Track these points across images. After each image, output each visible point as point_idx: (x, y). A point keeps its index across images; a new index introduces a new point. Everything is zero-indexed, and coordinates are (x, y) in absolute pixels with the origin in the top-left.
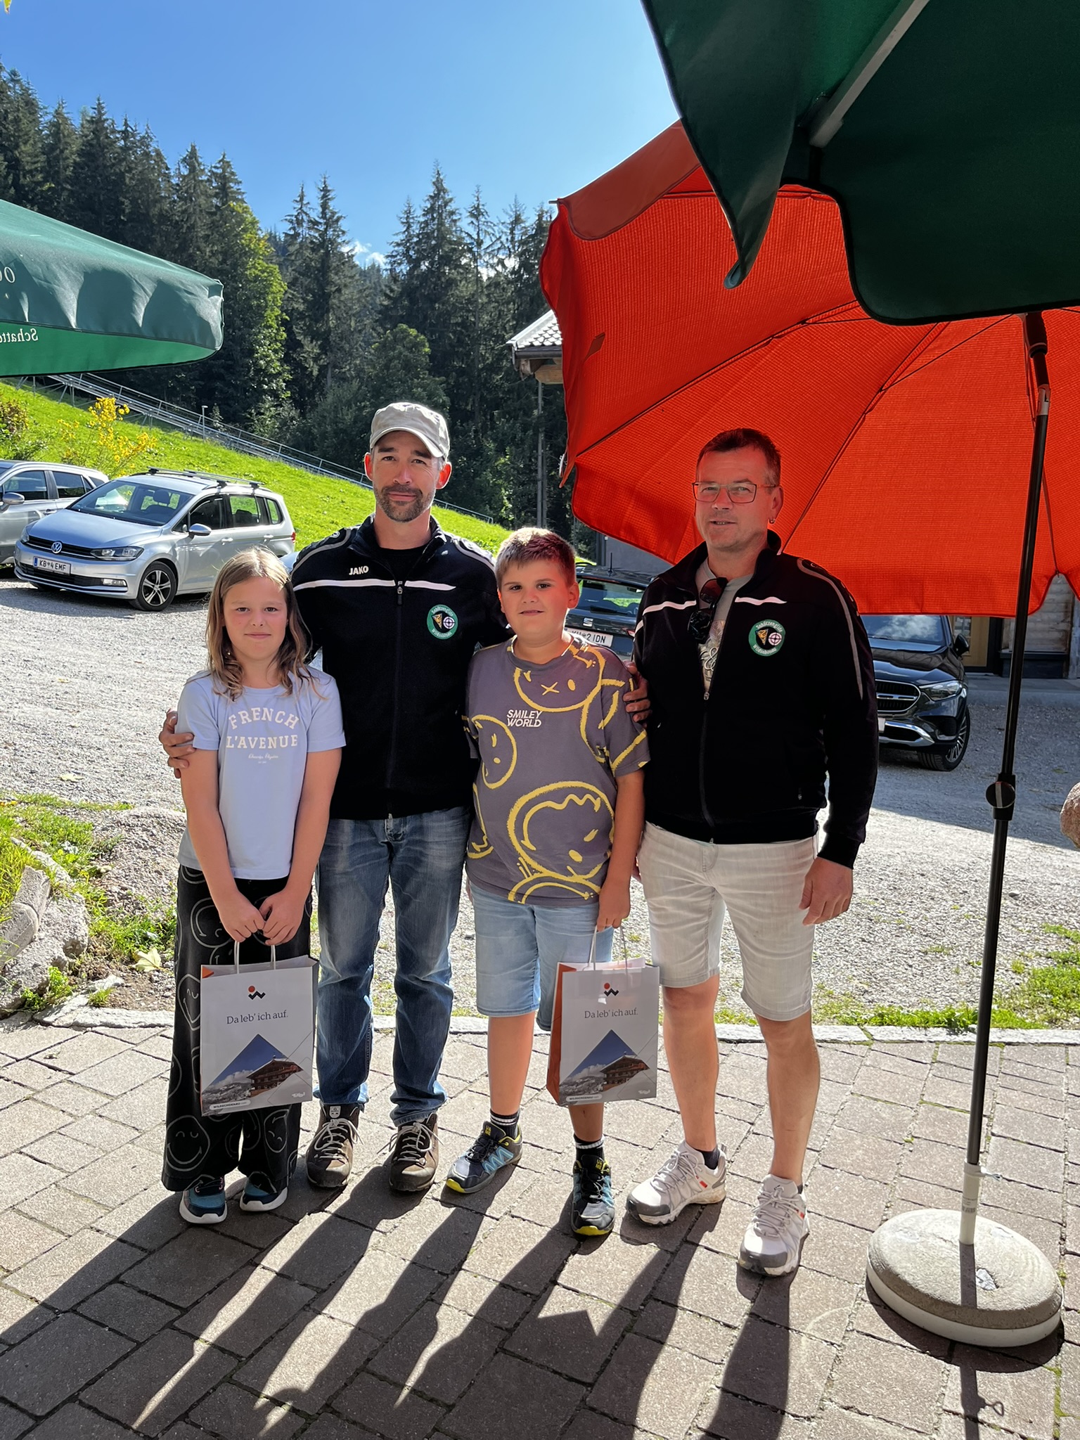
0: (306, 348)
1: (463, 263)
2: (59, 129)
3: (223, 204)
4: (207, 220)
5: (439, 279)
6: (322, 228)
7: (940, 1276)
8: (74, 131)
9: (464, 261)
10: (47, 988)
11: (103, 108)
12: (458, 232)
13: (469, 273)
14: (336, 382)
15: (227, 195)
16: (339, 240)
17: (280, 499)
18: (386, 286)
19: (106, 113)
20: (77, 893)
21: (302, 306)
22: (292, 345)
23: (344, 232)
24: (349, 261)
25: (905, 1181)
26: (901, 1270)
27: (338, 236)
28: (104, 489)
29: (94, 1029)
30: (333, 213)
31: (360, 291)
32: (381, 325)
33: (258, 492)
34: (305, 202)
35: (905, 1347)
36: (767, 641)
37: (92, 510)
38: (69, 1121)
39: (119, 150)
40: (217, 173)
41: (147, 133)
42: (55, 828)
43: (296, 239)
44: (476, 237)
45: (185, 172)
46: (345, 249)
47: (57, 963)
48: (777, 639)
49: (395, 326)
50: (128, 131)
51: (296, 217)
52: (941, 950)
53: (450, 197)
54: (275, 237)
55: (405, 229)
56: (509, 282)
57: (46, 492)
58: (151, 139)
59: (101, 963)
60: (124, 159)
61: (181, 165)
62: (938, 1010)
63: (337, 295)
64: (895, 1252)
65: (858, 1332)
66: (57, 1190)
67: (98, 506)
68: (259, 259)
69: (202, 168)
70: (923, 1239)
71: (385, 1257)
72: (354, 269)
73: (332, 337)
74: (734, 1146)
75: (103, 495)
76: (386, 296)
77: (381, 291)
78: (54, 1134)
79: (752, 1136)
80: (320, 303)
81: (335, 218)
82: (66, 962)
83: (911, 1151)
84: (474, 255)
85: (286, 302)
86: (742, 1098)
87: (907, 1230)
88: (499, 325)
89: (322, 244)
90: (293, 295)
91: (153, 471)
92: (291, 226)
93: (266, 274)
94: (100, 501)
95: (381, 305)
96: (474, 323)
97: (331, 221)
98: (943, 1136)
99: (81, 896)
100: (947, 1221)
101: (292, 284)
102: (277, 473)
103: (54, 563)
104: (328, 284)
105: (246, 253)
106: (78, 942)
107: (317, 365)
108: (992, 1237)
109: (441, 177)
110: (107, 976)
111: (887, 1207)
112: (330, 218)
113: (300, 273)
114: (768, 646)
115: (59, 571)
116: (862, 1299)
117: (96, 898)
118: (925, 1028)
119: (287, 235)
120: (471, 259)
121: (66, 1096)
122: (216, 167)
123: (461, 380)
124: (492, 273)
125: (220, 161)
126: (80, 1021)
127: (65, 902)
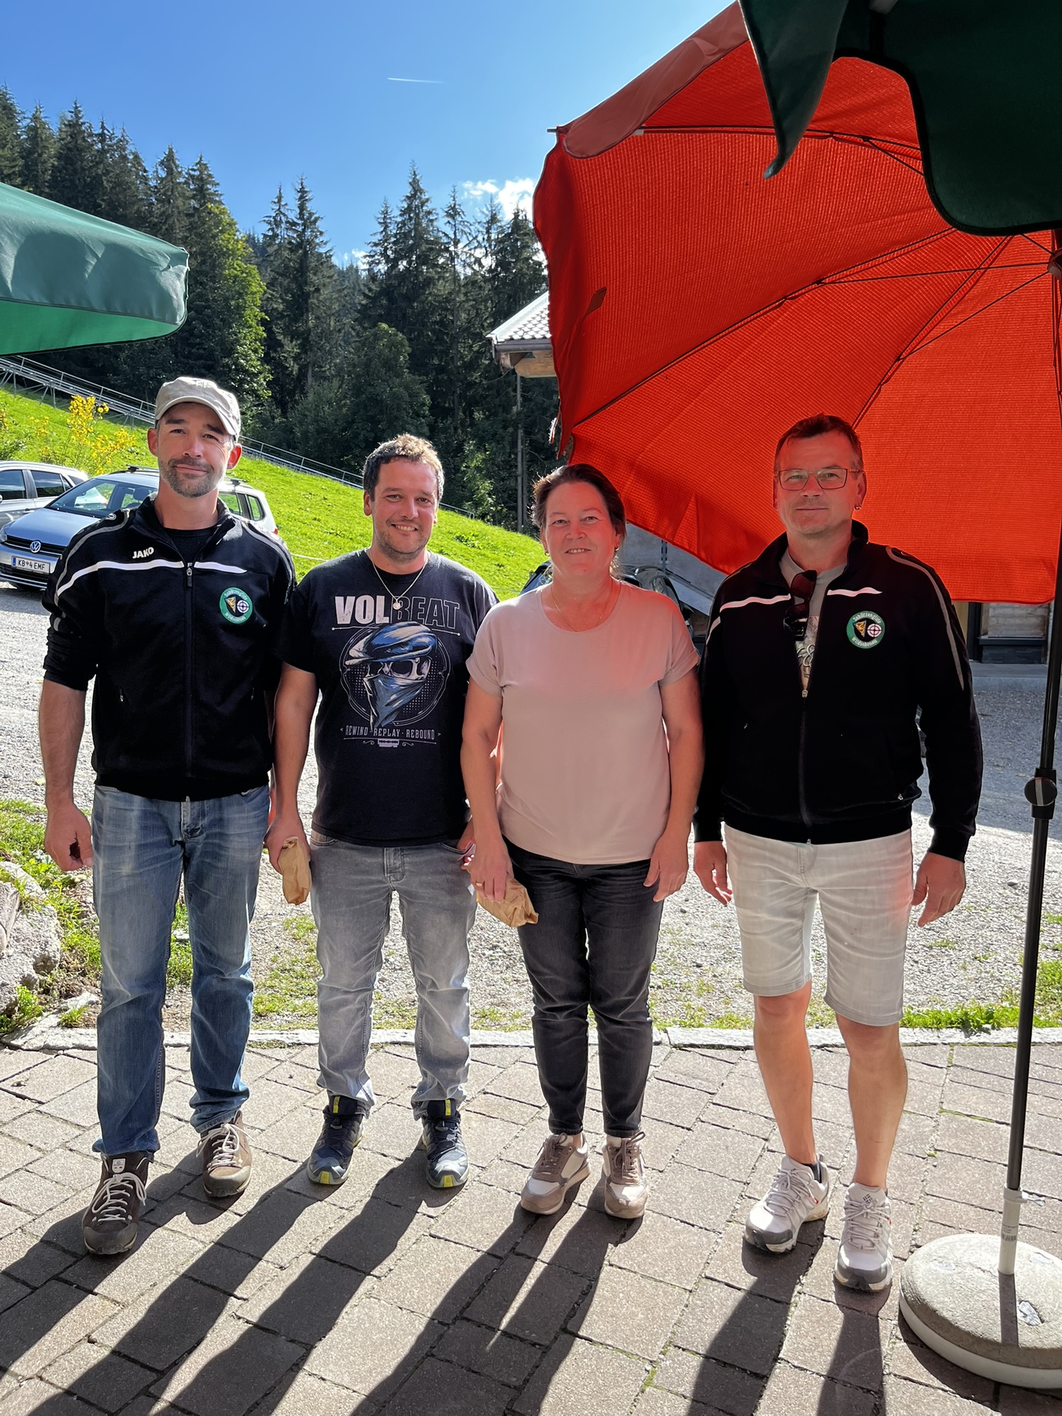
0: (287, 348)
1: (440, 263)
2: (37, 133)
3: (201, 206)
4: (186, 221)
5: (416, 277)
6: (300, 229)
7: (980, 1311)
8: (51, 136)
9: (441, 261)
10: (16, 1009)
11: (80, 111)
12: (436, 232)
13: (447, 272)
14: (316, 381)
15: (204, 197)
16: (317, 241)
17: (262, 496)
18: (364, 285)
19: (83, 116)
20: (49, 906)
21: (281, 306)
22: (271, 344)
23: (321, 233)
24: (328, 261)
25: (932, 1200)
26: (939, 1306)
27: (316, 237)
28: (83, 489)
29: (66, 1052)
30: (311, 214)
31: (340, 291)
32: (360, 324)
33: (239, 489)
34: (283, 203)
35: (946, 1391)
36: (866, 633)
37: (71, 509)
38: (37, 1157)
39: (96, 153)
40: (194, 176)
41: (123, 136)
42: (27, 836)
43: (275, 241)
44: (453, 237)
45: (163, 174)
46: (322, 250)
47: (27, 982)
48: (877, 630)
49: (375, 325)
50: (105, 134)
51: (274, 218)
52: (945, 945)
53: (427, 197)
54: (254, 238)
55: (382, 229)
56: (485, 279)
57: (25, 491)
58: (127, 141)
59: (74, 981)
60: (101, 162)
61: (159, 168)
62: (949, 1010)
63: (316, 295)
64: (931, 1285)
65: (895, 1375)
66: (23, 1236)
67: (78, 505)
68: (238, 259)
69: (180, 170)
70: (960, 1269)
71: (380, 1306)
72: (332, 270)
73: (312, 337)
74: (750, 1166)
75: (82, 493)
76: (365, 296)
77: (360, 290)
78: (21, 1171)
79: (767, 1154)
80: (299, 303)
81: (313, 219)
82: (36, 980)
83: (935, 1166)
84: (451, 254)
85: (265, 302)
86: (754, 1110)
87: (942, 1260)
88: (477, 323)
89: (300, 245)
90: (272, 295)
91: (133, 469)
92: (269, 227)
93: (245, 275)
94: (79, 500)
95: (360, 304)
96: (452, 321)
97: (308, 221)
98: (968, 1149)
99: (52, 908)
100: (983, 1249)
101: (270, 285)
102: (259, 472)
103: (33, 563)
104: (306, 284)
105: (224, 254)
106: (49, 958)
107: (298, 364)
108: (1032, 1264)
109: (418, 177)
110: (81, 992)
111: (915, 1230)
112: (308, 219)
113: (278, 273)
114: (868, 638)
115: (39, 570)
116: (897, 1337)
117: (69, 911)
118: (938, 1029)
119: (265, 236)
120: (448, 259)
121: (35, 1127)
122: (193, 170)
123: (440, 377)
124: (469, 272)
125: (197, 164)
126: (51, 1044)
127: (35, 915)
